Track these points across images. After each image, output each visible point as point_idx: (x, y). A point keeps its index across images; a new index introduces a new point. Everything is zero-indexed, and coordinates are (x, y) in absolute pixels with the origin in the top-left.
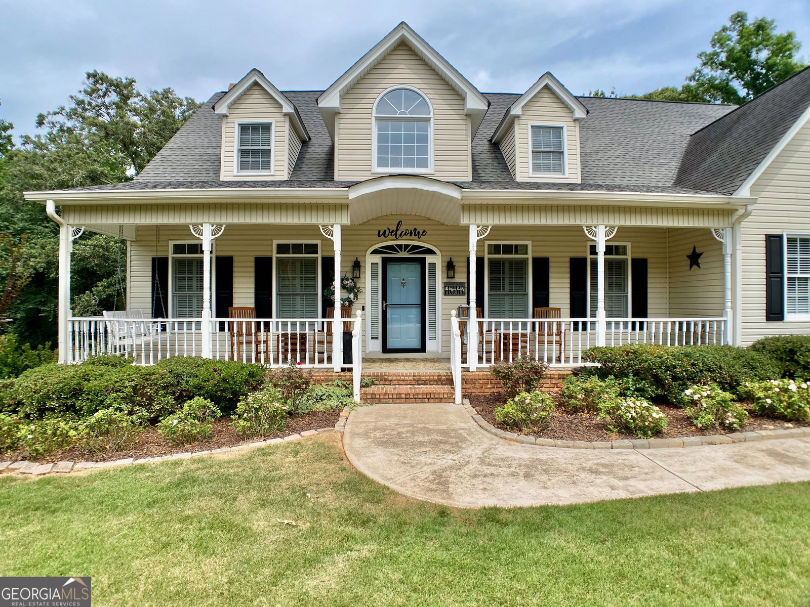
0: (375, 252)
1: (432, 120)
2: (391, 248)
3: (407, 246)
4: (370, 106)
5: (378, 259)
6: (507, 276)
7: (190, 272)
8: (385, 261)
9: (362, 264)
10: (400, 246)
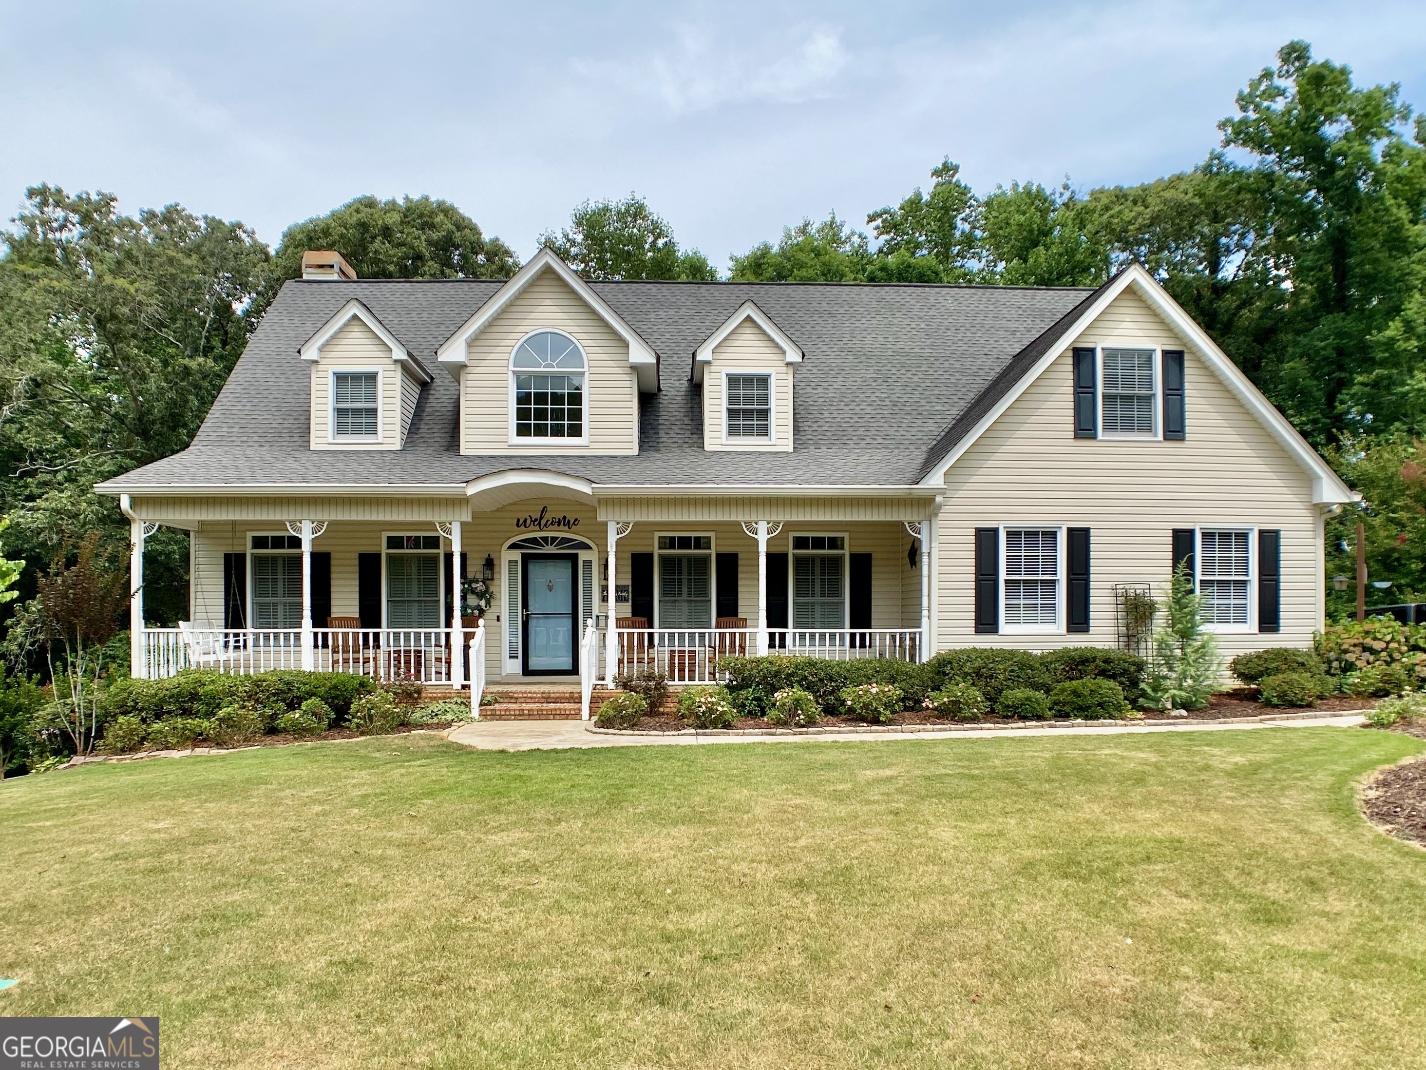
0: (513, 546)
1: (587, 374)
2: (534, 541)
3: (554, 539)
4: (506, 356)
5: (517, 555)
6: (685, 577)
7: (274, 572)
8: (526, 558)
9: (495, 562)
10: (545, 539)
